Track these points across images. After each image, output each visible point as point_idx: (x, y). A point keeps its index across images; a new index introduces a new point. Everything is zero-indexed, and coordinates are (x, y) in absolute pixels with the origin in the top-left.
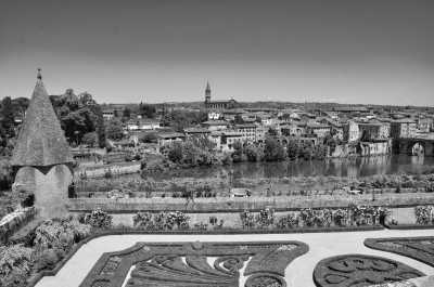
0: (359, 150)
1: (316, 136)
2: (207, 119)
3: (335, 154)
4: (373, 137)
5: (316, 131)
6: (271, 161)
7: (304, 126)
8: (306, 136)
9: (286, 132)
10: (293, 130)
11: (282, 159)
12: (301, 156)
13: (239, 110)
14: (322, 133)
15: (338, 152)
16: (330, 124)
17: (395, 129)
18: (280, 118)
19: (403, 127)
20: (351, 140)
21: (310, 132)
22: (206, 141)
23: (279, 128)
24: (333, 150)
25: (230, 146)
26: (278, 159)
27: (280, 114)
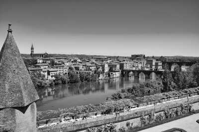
0: (109, 75)
1: (91, 70)
2: (37, 63)
3: (100, 78)
4: (114, 70)
5: (90, 68)
6: (73, 83)
7: (85, 66)
8: (86, 70)
9: (77, 68)
10: (81, 67)
11: (78, 82)
12: (86, 79)
13: (51, 58)
14: (93, 68)
15: (101, 77)
16: (96, 64)
17: (122, 66)
18: (72, 62)
19: (125, 65)
20: (105, 71)
21: (88, 68)
22: (40, 74)
23: (73, 67)
24: (99, 76)
25: (52, 76)
26: (76, 82)
27: (72, 60)
